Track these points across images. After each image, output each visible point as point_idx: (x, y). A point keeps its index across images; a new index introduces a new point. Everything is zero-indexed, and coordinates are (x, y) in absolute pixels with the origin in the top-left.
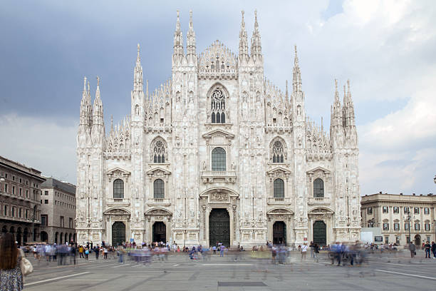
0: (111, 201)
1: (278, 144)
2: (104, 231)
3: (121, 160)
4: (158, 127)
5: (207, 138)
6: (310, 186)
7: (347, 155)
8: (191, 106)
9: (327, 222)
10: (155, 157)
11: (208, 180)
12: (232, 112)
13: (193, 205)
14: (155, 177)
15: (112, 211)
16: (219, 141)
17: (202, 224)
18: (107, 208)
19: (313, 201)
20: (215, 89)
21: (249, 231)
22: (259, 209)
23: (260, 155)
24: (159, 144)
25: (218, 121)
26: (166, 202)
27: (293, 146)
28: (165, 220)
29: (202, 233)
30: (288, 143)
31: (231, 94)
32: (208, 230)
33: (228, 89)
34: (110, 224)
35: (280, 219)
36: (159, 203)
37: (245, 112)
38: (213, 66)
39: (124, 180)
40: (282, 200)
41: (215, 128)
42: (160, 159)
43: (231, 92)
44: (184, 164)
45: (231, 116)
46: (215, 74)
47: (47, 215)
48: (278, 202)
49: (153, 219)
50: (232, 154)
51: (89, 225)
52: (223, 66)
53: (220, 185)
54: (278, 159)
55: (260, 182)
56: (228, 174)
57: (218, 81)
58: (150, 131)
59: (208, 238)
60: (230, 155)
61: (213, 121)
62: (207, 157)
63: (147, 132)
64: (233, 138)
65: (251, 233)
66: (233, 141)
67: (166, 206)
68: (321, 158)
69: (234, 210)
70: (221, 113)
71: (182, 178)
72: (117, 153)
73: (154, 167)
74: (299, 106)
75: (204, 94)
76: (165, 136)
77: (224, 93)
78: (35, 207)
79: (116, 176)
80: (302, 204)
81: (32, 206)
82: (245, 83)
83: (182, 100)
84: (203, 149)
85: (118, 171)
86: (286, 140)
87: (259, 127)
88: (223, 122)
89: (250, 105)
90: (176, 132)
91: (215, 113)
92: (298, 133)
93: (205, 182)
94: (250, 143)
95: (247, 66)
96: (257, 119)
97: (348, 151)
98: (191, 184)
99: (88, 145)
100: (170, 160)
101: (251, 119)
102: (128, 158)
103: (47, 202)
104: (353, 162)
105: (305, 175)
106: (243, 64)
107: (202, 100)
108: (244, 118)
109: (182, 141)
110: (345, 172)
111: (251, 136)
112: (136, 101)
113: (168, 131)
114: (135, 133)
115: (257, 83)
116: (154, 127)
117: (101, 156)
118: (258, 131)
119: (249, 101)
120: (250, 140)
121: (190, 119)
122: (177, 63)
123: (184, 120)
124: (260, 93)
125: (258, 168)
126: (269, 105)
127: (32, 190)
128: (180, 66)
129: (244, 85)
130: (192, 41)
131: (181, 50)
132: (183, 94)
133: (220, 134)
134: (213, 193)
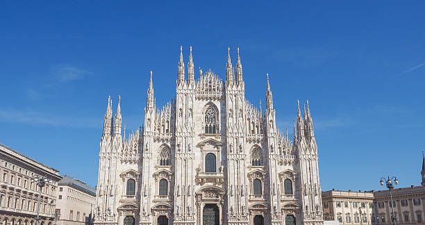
1: (256, 151)
2: (117, 224)
3: (135, 163)
4: (166, 136)
5: (202, 145)
6: (282, 185)
7: (309, 160)
8: (191, 120)
9: (296, 216)
10: (161, 161)
11: (202, 179)
14: (161, 177)
15: (125, 206)
16: (211, 148)
17: (197, 218)
18: (121, 204)
19: (284, 197)
20: (208, 106)
21: (235, 223)
22: (243, 204)
23: (242, 159)
24: (164, 150)
25: (211, 132)
26: (169, 198)
27: (268, 152)
28: (167, 214)
30: (263, 150)
31: (220, 110)
32: (201, 223)
33: (218, 107)
34: (122, 218)
35: (259, 213)
36: (164, 199)
38: (207, 89)
39: (136, 179)
40: (260, 197)
41: (208, 138)
42: (165, 162)
45: (220, 128)
46: (208, 95)
48: (257, 199)
49: (158, 214)
50: (221, 158)
51: (105, 219)
52: (214, 90)
53: (211, 184)
54: (256, 163)
56: (218, 175)
57: (210, 100)
58: (158, 139)
60: (219, 159)
61: (207, 132)
62: (201, 161)
63: (155, 140)
64: (221, 145)
67: (169, 201)
68: (289, 163)
69: (223, 205)
70: (212, 125)
72: (132, 157)
73: (160, 169)
75: (200, 111)
76: (169, 143)
77: (215, 110)
78: (52, 202)
79: (129, 176)
80: (276, 200)
81: (49, 201)
83: (184, 116)
84: (198, 154)
85: (131, 172)
87: (242, 137)
88: (214, 132)
89: (235, 119)
90: (178, 140)
91: (208, 125)
92: (271, 142)
93: (200, 181)
94: (235, 150)
95: (232, 89)
96: (240, 131)
97: (310, 157)
98: (189, 183)
99: (109, 150)
100: (173, 163)
101: (235, 131)
102: (141, 162)
103: (60, 197)
104: (314, 166)
105: (278, 175)
106: (229, 88)
107: (198, 115)
108: (230, 130)
109: (183, 148)
110: (309, 174)
111: (235, 144)
112: (148, 116)
113: (173, 139)
114: (146, 140)
115: (240, 103)
116: (161, 136)
117: (119, 160)
118: (241, 140)
119: (234, 116)
120: (235, 147)
121: (189, 130)
122: (180, 87)
123: (185, 130)
124: (241, 110)
125: (241, 170)
126: (249, 119)
127: (51, 187)
128: (182, 89)
129: (230, 104)
130: (191, 70)
131: (182, 76)
132: (184, 111)
133: (211, 142)
134: (206, 191)
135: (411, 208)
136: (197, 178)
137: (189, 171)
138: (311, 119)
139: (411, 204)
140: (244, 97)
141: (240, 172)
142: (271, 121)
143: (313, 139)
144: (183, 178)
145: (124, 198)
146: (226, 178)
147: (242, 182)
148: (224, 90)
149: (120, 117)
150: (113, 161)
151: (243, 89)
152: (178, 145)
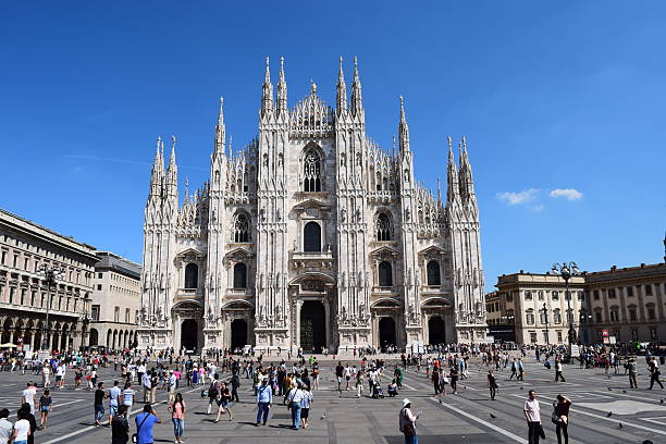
1: (383, 217)
3: (196, 239)
4: (241, 198)
5: (299, 211)
6: (423, 271)
7: (465, 231)
8: (280, 171)
9: (446, 318)
10: (237, 236)
11: (299, 264)
12: (328, 177)
13: (282, 297)
14: (236, 261)
15: (182, 305)
16: (313, 215)
17: (291, 323)
19: (427, 289)
20: (309, 149)
21: (349, 331)
22: (361, 301)
23: (361, 231)
24: (242, 219)
25: (312, 190)
26: (248, 292)
27: (401, 220)
28: (247, 316)
29: (291, 334)
30: (394, 216)
31: (327, 156)
32: (298, 330)
33: (324, 150)
35: (387, 315)
36: (240, 294)
38: (306, 123)
39: (199, 264)
40: (389, 289)
41: (308, 199)
42: (243, 238)
43: (327, 154)
44: (271, 243)
45: (327, 183)
46: (309, 132)
47: (99, 306)
48: (384, 293)
49: (232, 316)
50: (329, 230)
52: (318, 123)
53: (313, 271)
54: (383, 236)
56: (323, 257)
57: (313, 140)
58: (231, 202)
59: (298, 341)
60: (325, 231)
61: (306, 189)
62: (298, 235)
63: (228, 203)
64: (329, 210)
65: (352, 334)
66: (330, 214)
67: (248, 298)
68: (436, 235)
69: (331, 303)
70: (315, 179)
72: (193, 231)
73: (235, 248)
75: (295, 157)
76: (249, 209)
77: (319, 154)
78: (86, 296)
79: (189, 260)
81: (82, 294)
82: (342, 143)
83: (270, 164)
84: (293, 224)
85: (192, 253)
86: (392, 212)
87: (360, 197)
88: (318, 189)
89: (349, 169)
90: (262, 203)
91: (309, 178)
92: (406, 203)
93: (296, 265)
94: (350, 217)
95: (345, 122)
96: (358, 187)
97: (466, 226)
98: (278, 270)
99: (157, 221)
100: (253, 238)
101: (350, 187)
102: (205, 237)
103: (100, 287)
104: (473, 240)
105: (416, 256)
106: (341, 121)
107: (293, 163)
108: (342, 187)
109: (269, 215)
110: (465, 253)
111: (350, 208)
112: (216, 166)
113: (254, 201)
114: (213, 204)
115: (357, 142)
116: (236, 197)
117: (173, 236)
118: (359, 201)
119: (348, 164)
120: (350, 212)
121: (279, 188)
122: (264, 121)
123: (271, 188)
124: (360, 155)
125: (360, 249)
126: (372, 168)
127: (84, 273)
128: (268, 123)
129: (342, 146)
130: (283, 94)
131: (270, 104)
132: (270, 157)
133: (313, 205)
134: (305, 281)
135: (640, 299)
136: (291, 261)
137: (279, 251)
138: (469, 167)
139: (639, 292)
140: (363, 133)
141: (356, 251)
142: (406, 170)
143: (473, 197)
144: (269, 262)
145: (181, 293)
146: (335, 261)
147: (361, 266)
148: (333, 123)
149: (174, 168)
150: (164, 237)
151: (363, 122)
152: (262, 212)
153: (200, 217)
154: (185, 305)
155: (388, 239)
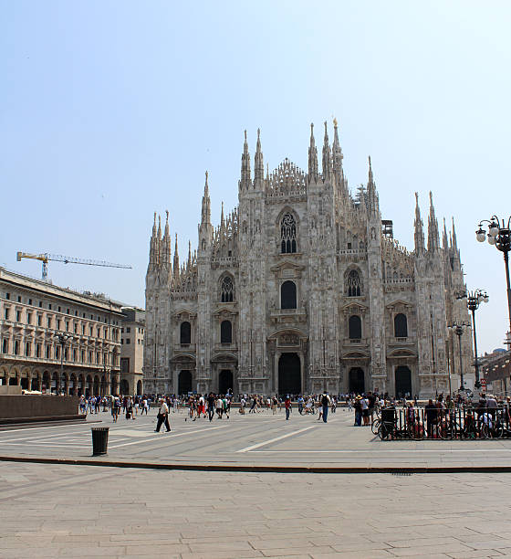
0: (177, 347)
1: (353, 274)
2: (170, 381)
3: (189, 301)
4: (226, 262)
5: (276, 271)
6: (391, 323)
7: (429, 284)
8: (258, 236)
9: (412, 368)
10: (223, 295)
11: (276, 319)
12: (302, 239)
13: (260, 350)
14: (223, 318)
15: (178, 358)
16: (289, 274)
17: (270, 373)
18: (174, 355)
19: (394, 341)
20: (285, 213)
21: (320, 380)
22: (331, 352)
23: (330, 289)
24: (227, 281)
25: (289, 252)
26: (233, 346)
28: (232, 367)
29: (270, 383)
30: (363, 272)
31: (301, 218)
32: (277, 379)
33: (298, 213)
34: (177, 373)
35: (356, 365)
36: (226, 348)
37: (314, 240)
39: (191, 323)
40: (359, 341)
41: (284, 260)
42: (228, 298)
43: (301, 216)
44: (251, 302)
45: (302, 244)
46: (285, 197)
47: (128, 359)
48: (354, 345)
49: (220, 367)
50: (303, 288)
51: (155, 376)
53: (289, 326)
54: (354, 292)
55: (331, 321)
56: (298, 313)
57: (288, 204)
58: (217, 266)
59: (277, 389)
60: (300, 289)
61: (283, 252)
62: (276, 294)
63: (214, 267)
64: (303, 269)
65: (322, 383)
66: (304, 273)
67: (233, 351)
68: (403, 289)
69: (305, 355)
71: (249, 319)
72: (185, 293)
73: (221, 308)
74: (373, 229)
75: (273, 221)
76: (232, 272)
77: (294, 217)
79: (183, 319)
80: (379, 347)
82: (313, 207)
83: (249, 231)
84: (272, 284)
85: (185, 314)
86: (362, 268)
87: (330, 256)
88: (294, 251)
89: (319, 230)
90: (243, 267)
91: (286, 241)
92: (373, 260)
93: (273, 322)
95: (315, 187)
97: (431, 279)
98: (257, 326)
100: (237, 298)
101: (320, 247)
102: (195, 299)
105: (382, 309)
106: (311, 185)
107: (271, 228)
109: (248, 277)
112: (202, 235)
113: (236, 265)
115: (327, 205)
119: (319, 226)
128: (247, 193)
132: (249, 224)
133: (289, 266)
134: (283, 336)
136: (268, 318)
146: (307, 316)
150: (162, 300)
152: (243, 274)
153: (191, 281)
154: (181, 358)
155: (359, 295)
